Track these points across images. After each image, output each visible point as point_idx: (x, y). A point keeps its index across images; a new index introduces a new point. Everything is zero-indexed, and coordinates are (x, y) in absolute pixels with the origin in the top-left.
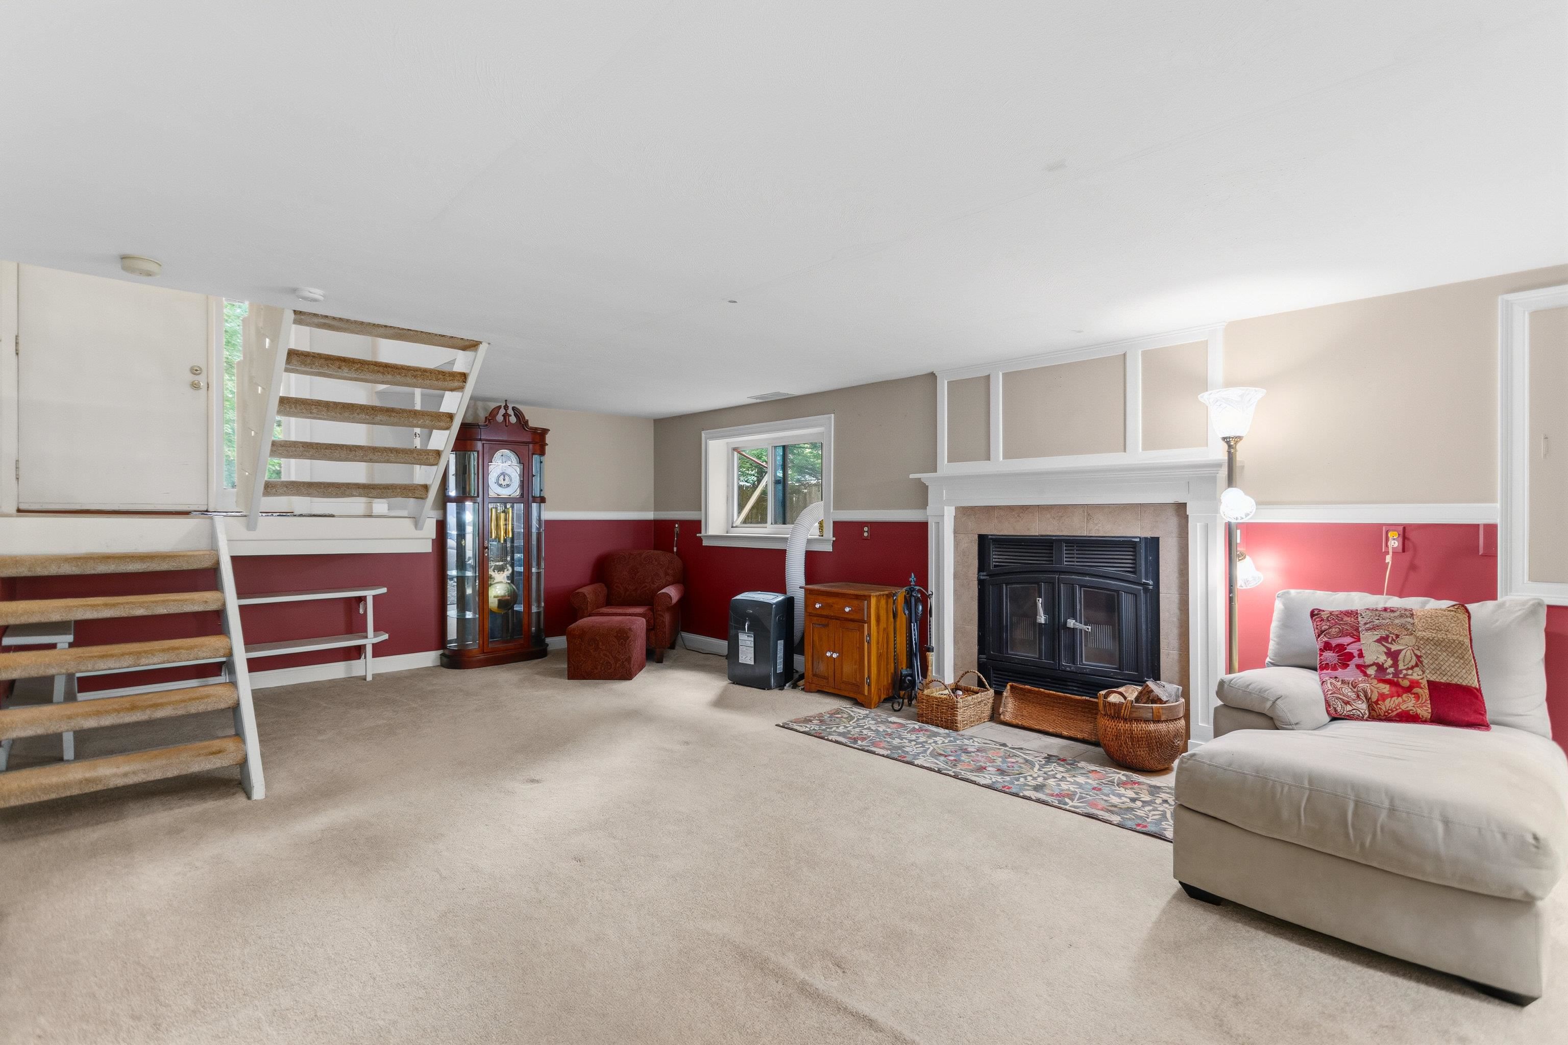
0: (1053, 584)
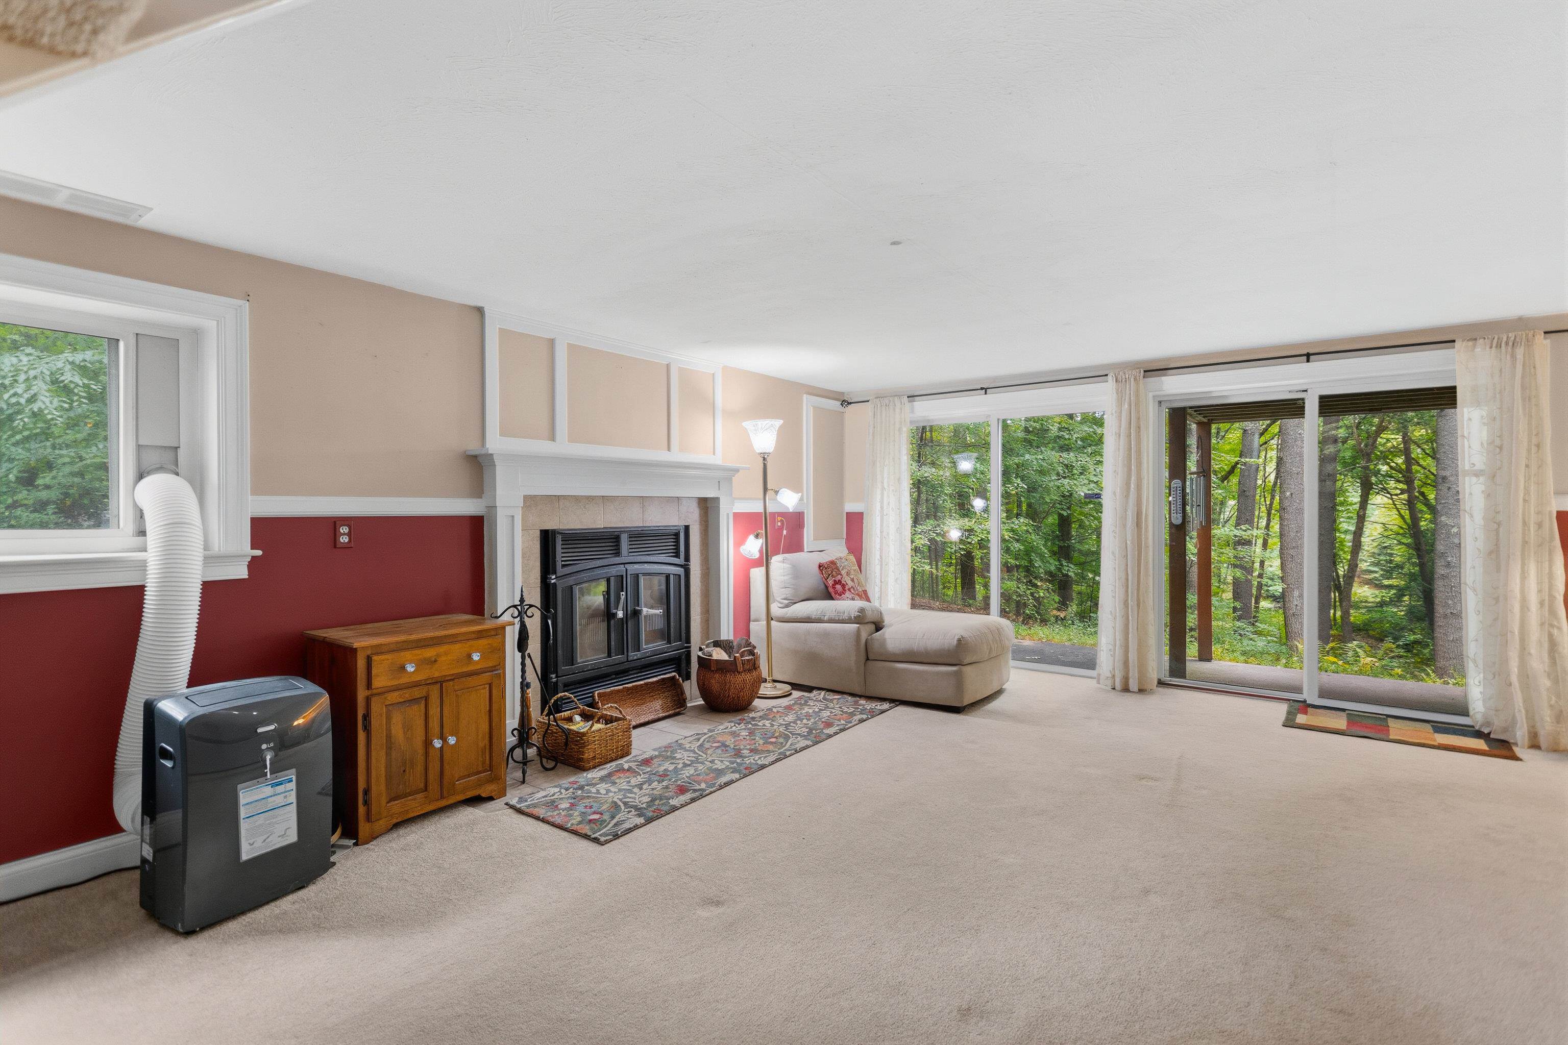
0: (622, 576)
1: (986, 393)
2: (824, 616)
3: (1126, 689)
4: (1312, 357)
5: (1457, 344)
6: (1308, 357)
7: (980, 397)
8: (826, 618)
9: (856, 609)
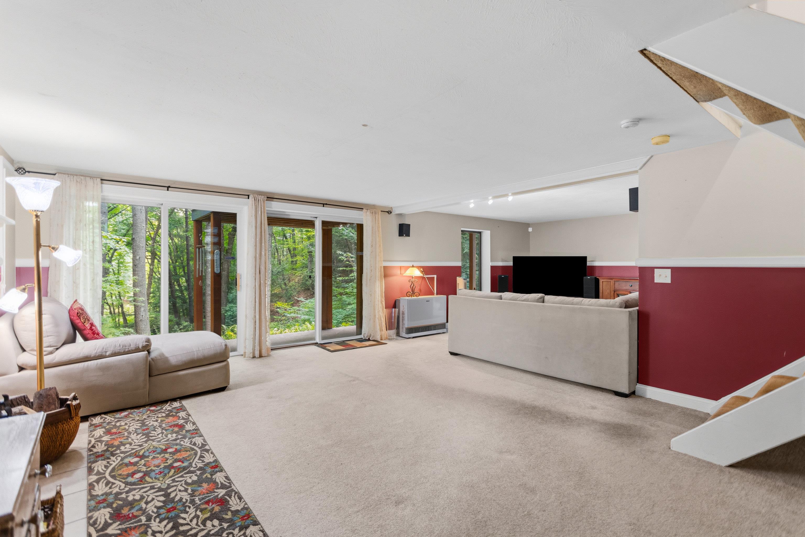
1: (168, 190)
2: (106, 352)
3: (254, 357)
4: (325, 205)
5: (364, 210)
6: (324, 205)
7: (164, 192)
8: (108, 354)
9: (144, 340)
